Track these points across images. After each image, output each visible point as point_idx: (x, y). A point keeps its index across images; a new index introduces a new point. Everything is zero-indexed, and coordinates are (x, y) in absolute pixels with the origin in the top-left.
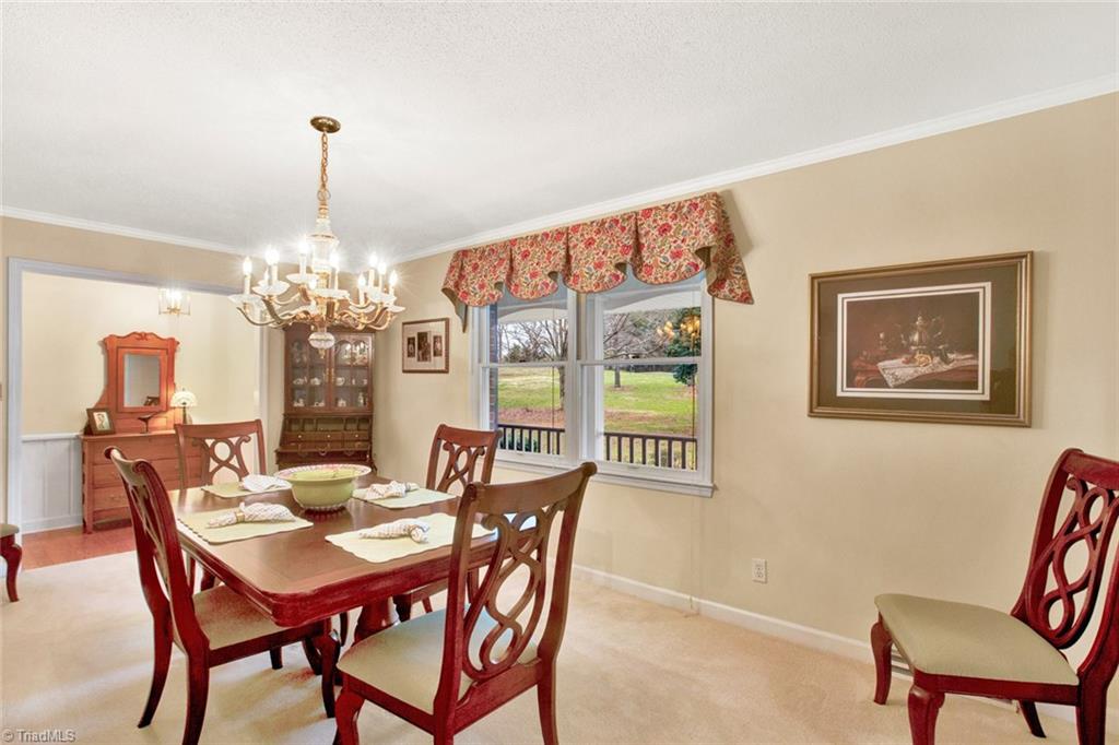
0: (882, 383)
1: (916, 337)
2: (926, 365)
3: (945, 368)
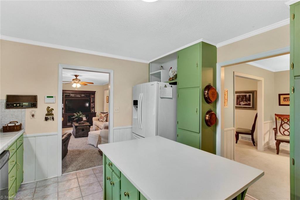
0: (241, 105)
1: (244, 99)
2: (245, 103)
3: (247, 103)
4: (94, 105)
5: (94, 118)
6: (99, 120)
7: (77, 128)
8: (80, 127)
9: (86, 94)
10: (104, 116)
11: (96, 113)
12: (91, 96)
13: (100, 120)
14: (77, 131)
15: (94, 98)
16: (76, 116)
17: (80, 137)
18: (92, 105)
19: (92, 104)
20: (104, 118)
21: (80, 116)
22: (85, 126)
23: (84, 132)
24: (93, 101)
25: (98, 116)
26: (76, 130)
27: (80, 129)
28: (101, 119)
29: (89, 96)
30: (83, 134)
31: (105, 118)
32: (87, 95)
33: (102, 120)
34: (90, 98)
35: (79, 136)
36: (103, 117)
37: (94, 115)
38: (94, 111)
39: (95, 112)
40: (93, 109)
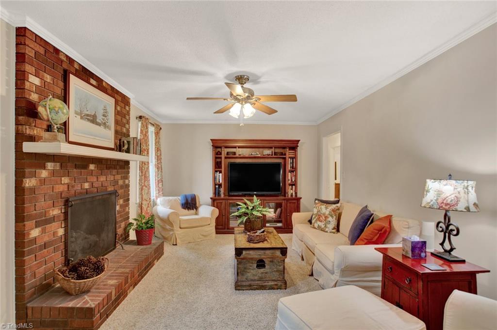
4: (296, 176)
5: (295, 216)
6: (310, 222)
7: (242, 256)
8: (251, 252)
9: (275, 148)
10: (327, 213)
11: (301, 198)
12: (287, 154)
13: (316, 225)
14: (240, 266)
15: (294, 158)
16: (244, 210)
17: (251, 287)
18: (290, 178)
19: (290, 173)
20: (330, 219)
21: (255, 213)
22: (268, 252)
23: (262, 270)
24: (292, 167)
25: (308, 210)
26: (239, 263)
27: (252, 259)
28: (319, 223)
29: (282, 154)
30: (260, 279)
31: (333, 222)
32: (277, 150)
33: (323, 226)
34: (285, 158)
35: (247, 283)
36: (326, 217)
37: (295, 204)
38: (296, 193)
39: (299, 196)
40: (292, 189)
